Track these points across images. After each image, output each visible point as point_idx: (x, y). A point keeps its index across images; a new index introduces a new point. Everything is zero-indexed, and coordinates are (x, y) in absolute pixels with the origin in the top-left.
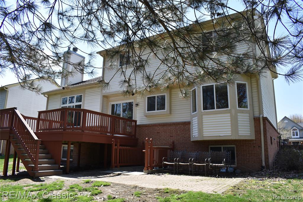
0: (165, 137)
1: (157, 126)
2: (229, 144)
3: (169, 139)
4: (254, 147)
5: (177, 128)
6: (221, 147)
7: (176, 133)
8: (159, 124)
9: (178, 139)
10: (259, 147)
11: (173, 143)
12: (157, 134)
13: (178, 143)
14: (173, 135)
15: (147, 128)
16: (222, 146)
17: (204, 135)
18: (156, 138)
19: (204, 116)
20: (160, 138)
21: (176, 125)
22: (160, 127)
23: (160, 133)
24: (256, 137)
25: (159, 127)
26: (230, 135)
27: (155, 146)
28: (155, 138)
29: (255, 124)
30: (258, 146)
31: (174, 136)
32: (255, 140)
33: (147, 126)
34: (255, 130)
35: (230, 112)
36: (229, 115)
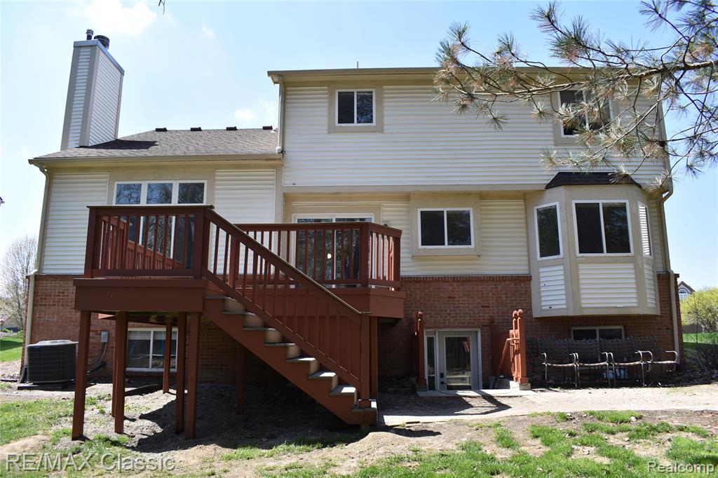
0: (468, 307)
1: (448, 282)
2: (614, 324)
3: (478, 313)
4: (659, 329)
5: (499, 288)
6: (595, 330)
7: (497, 300)
8: (454, 277)
9: (503, 313)
10: (667, 329)
11: (492, 321)
12: (449, 301)
13: (503, 322)
14: (489, 304)
15: (418, 285)
16: (597, 328)
17: (583, 306)
18: (446, 311)
19: (581, 266)
20: (455, 311)
21: (497, 281)
22: (455, 284)
23: (454, 298)
24: (661, 310)
25: (452, 285)
26: (636, 305)
27: (445, 327)
28: (442, 310)
29: (659, 286)
30: (665, 328)
31: (492, 307)
32: (661, 317)
33: (417, 282)
34: (660, 298)
35: (633, 260)
36: (631, 266)
